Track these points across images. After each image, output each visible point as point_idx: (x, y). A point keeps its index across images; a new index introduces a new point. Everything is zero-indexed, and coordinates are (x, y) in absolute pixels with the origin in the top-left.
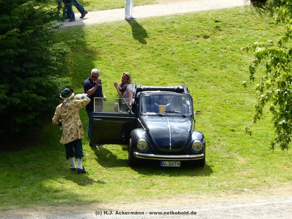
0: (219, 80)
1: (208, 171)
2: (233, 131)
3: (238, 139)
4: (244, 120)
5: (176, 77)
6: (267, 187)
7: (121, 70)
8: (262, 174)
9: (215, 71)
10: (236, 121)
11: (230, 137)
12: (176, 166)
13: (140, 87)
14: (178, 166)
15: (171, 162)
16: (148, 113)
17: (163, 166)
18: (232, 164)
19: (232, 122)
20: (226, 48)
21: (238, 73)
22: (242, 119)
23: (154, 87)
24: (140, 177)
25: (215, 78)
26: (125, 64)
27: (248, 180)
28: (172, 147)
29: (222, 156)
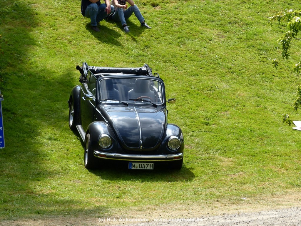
0: (177, 59)
1: (189, 175)
2: (207, 124)
3: (216, 135)
4: (218, 110)
5: (123, 56)
6: (270, 195)
7: (53, 46)
8: (257, 179)
9: (171, 48)
10: (208, 112)
11: (204, 131)
12: (148, 168)
13: (92, 69)
14: (151, 169)
15: (142, 164)
16: (108, 102)
17: (132, 168)
18: (216, 166)
19: (204, 113)
20: (181, 19)
21: (201, 51)
22: (215, 109)
23: (111, 68)
24: (104, 183)
25: (172, 56)
26: (57, 39)
27: (242, 186)
28: (143, 144)
29: (200, 156)
